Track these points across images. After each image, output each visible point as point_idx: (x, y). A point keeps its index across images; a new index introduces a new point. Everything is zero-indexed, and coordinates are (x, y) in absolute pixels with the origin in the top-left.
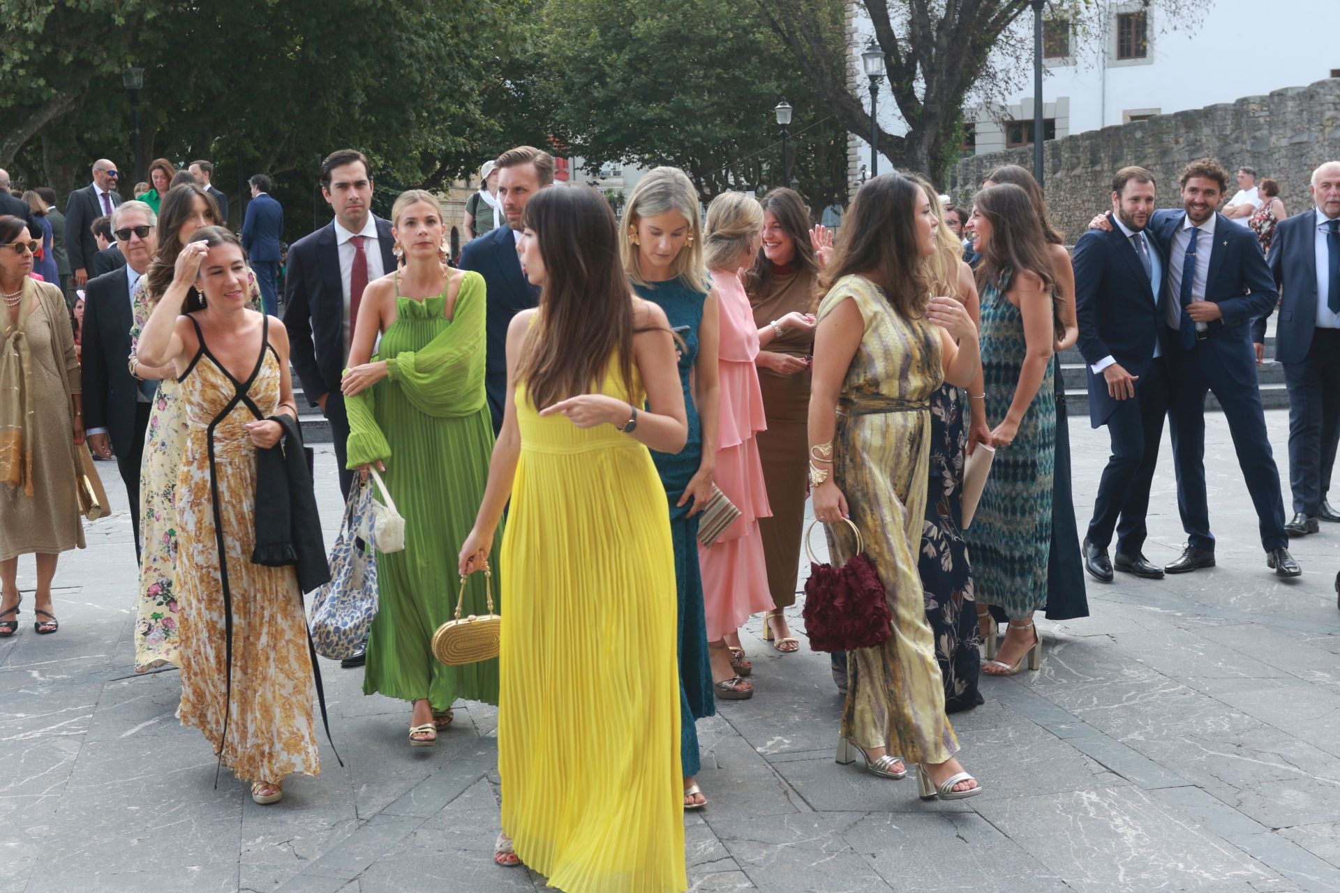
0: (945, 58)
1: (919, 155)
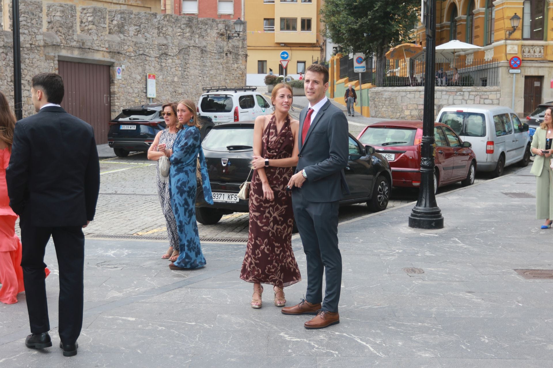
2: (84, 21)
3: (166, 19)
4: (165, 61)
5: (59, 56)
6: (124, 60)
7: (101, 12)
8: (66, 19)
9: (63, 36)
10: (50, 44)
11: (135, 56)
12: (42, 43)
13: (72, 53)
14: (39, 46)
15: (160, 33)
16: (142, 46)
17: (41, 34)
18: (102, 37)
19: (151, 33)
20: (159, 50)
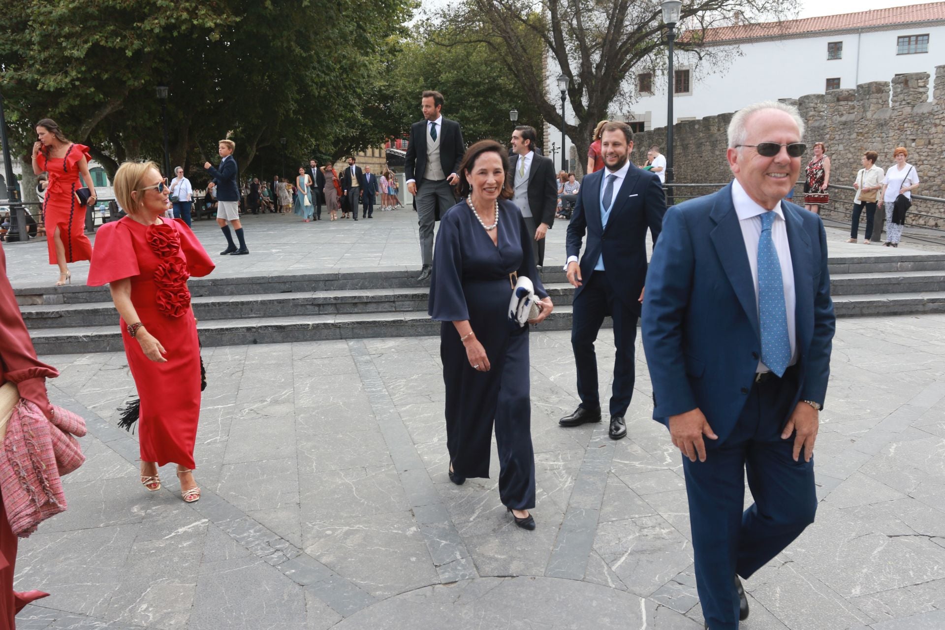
0: (600, 84)
1: (585, 135)
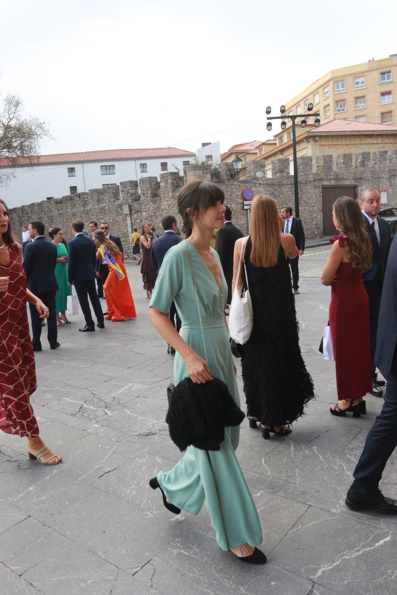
2: (339, 163)
3: (394, 154)
4: (393, 180)
5: (322, 185)
6: (364, 182)
7: (349, 156)
8: (326, 164)
9: (325, 174)
10: (317, 179)
11: (372, 179)
12: (312, 179)
13: (330, 183)
14: (310, 181)
15: (391, 162)
16: (377, 172)
17: (312, 174)
18: (349, 171)
19: (384, 164)
20: (390, 173)
